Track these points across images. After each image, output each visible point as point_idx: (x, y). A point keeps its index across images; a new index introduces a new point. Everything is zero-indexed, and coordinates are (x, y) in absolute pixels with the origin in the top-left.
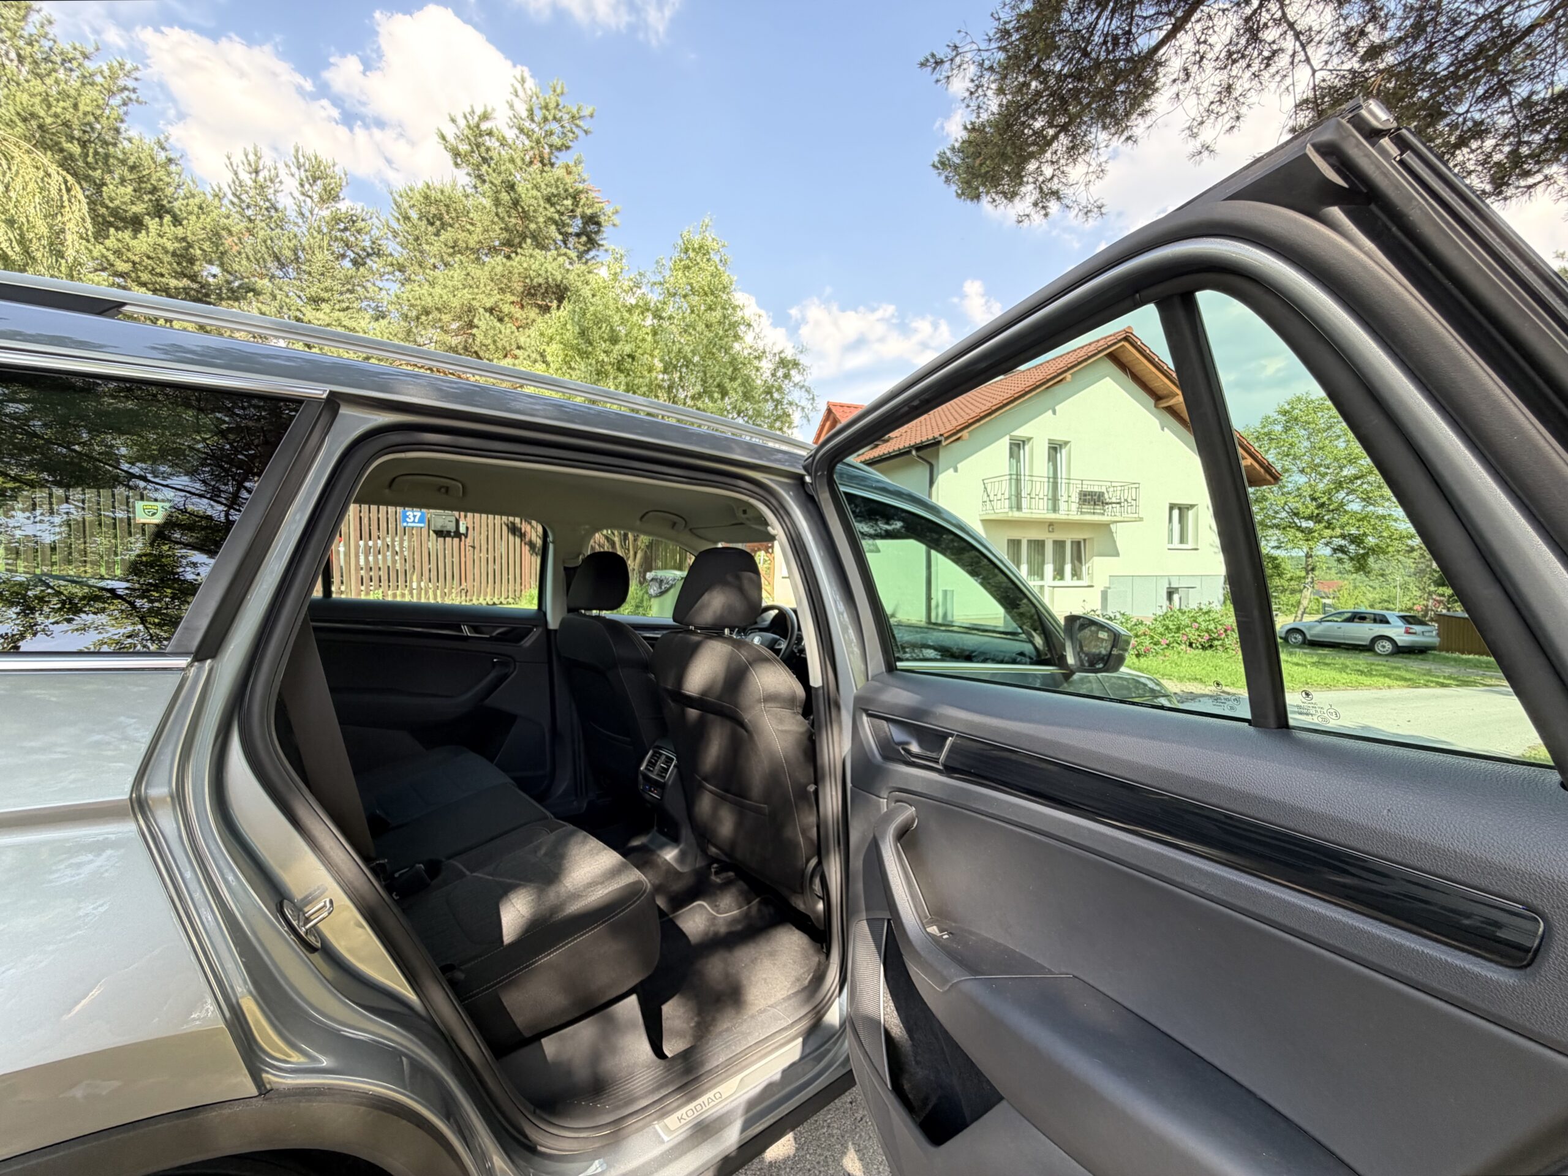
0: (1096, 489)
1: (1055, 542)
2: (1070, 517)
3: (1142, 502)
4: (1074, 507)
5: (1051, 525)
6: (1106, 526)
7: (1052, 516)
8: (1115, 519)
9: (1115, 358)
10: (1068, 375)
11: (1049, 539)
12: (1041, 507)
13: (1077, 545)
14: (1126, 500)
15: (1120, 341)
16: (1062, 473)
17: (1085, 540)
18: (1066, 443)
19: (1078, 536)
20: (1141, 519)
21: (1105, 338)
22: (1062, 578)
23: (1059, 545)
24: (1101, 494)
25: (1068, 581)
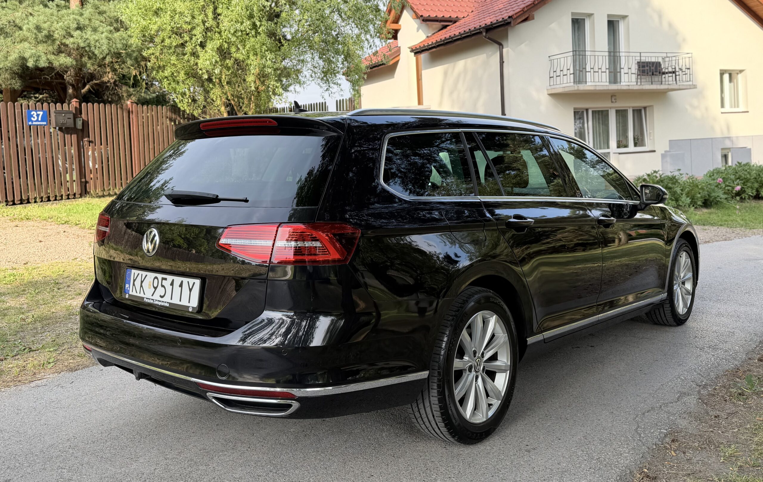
0: (653, 60)
1: (617, 112)
2: (631, 88)
3: (695, 71)
4: (634, 77)
5: (613, 96)
7: (614, 87)
8: (671, 87)
11: (612, 108)
12: (604, 80)
13: (638, 113)
14: (681, 69)
16: (623, 46)
17: (645, 108)
18: (624, 17)
19: (639, 104)
20: (694, 87)
22: (626, 145)
23: (621, 114)
24: (658, 64)
25: (631, 147)
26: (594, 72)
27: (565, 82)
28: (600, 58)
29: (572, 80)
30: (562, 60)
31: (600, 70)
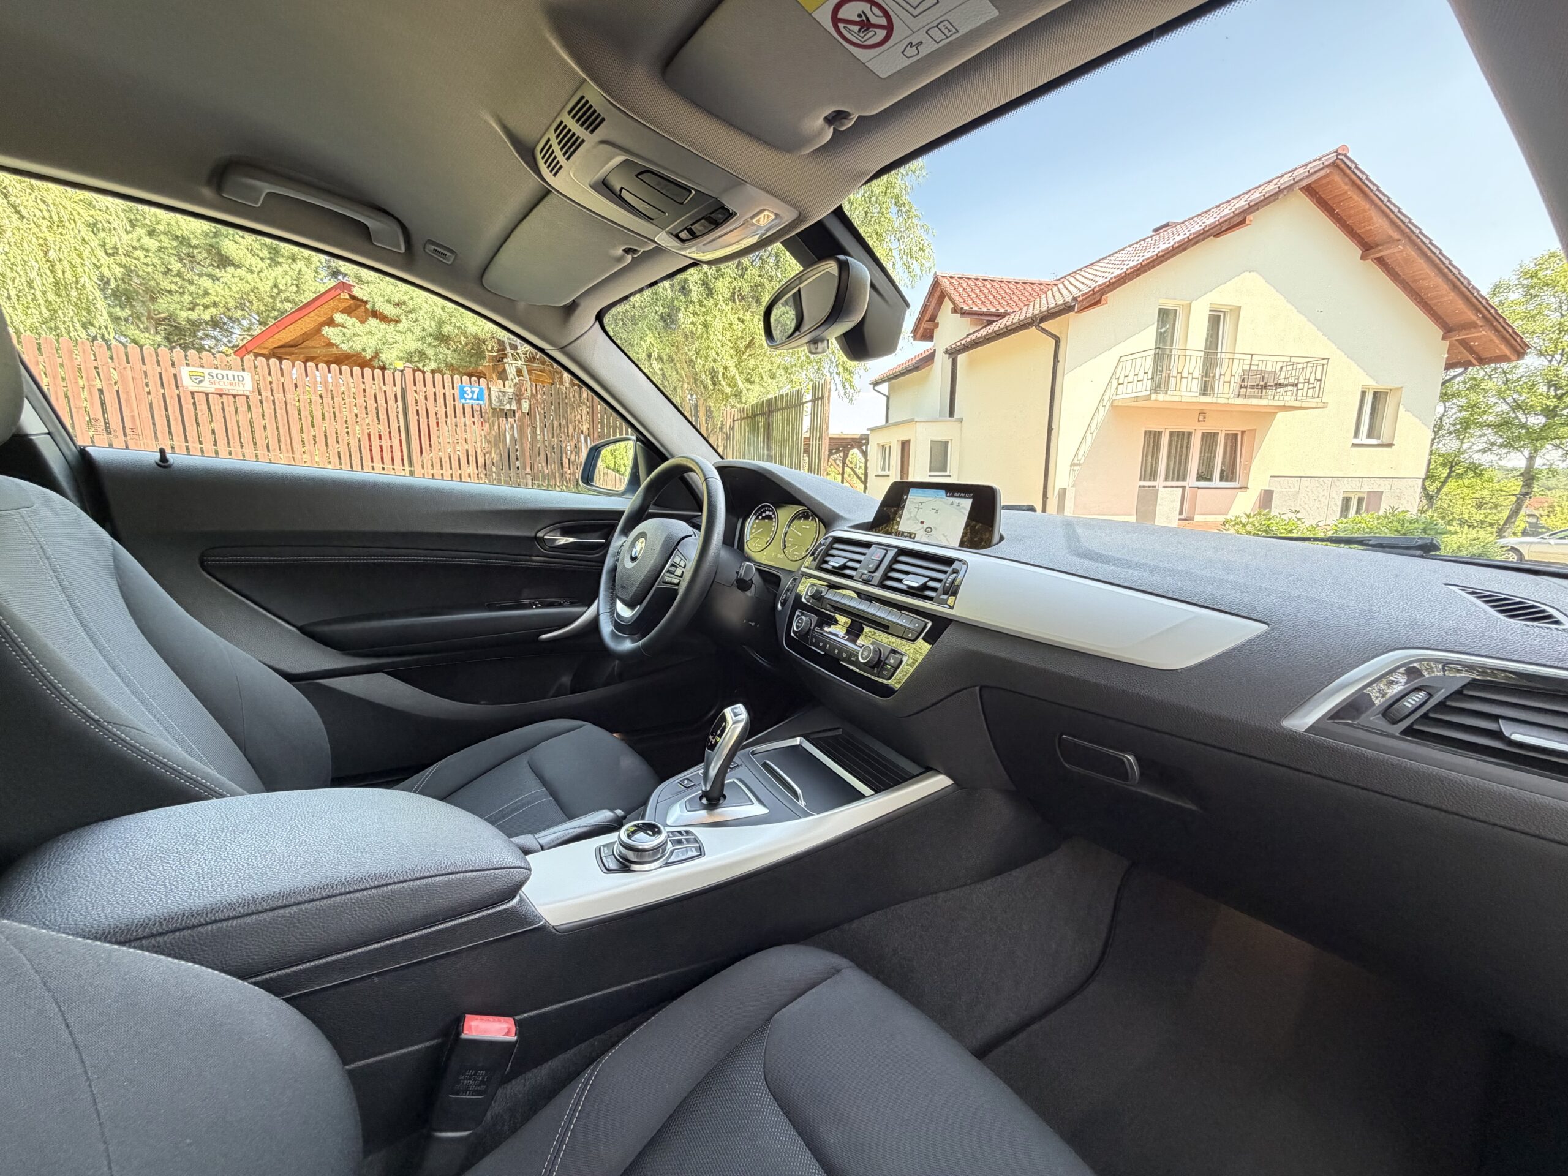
0: (1269, 368)
1: (1205, 436)
2: (1227, 402)
3: (1328, 384)
4: (1235, 388)
7: (1204, 400)
8: (1287, 404)
9: (1310, 191)
10: (1250, 217)
11: (1198, 430)
12: (1193, 389)
13: (1233, 439)
14: (1307, 381)
15: (1327, 166)
16: (1226, 346)
17: (1243, 432)
18: (1234, 311)
19: (1235, 427)
20: (1325, 405)
21: (1307, 165)
22: (1210, 480)
23: (1209, 439)
25: (1216, 482)
26: (1182, 377)
27: (1139, 389)
28: (1193, 359)
29: (1149, 388)
30: (1139, 361)
31: (1190, 376)
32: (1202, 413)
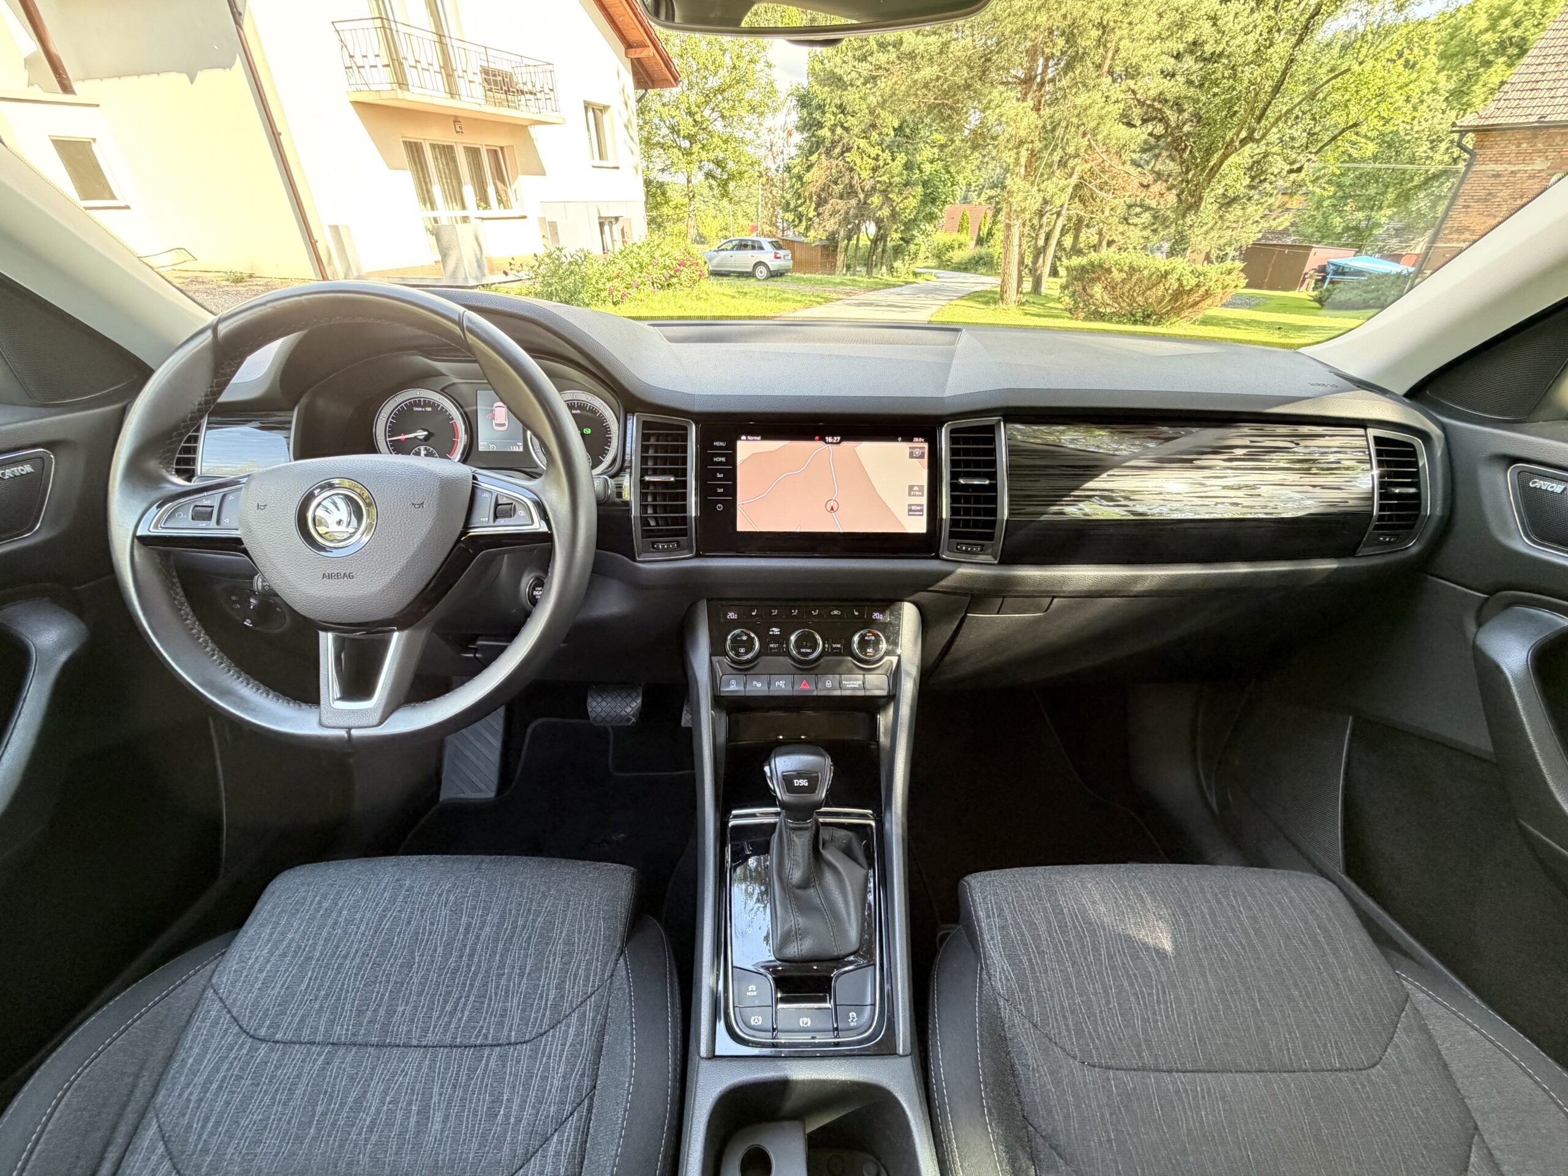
0: (503, 67)
1: (468, 151)
2: (478, 109)
3: (560, 94)
4: (479, 91)
6: (520, 129)
7: (453, 104)
8: (533, 118)
11: (460, 143)
12: (438, 87)
13: (495, 156)
14: (541, 90)
16: (450, 28)
17: (502, 148)
19: (493, 141)
20: (565, 122)
22: (490, 207)
23: (473, 153)
24: (510, 76)
25: (496, 210)
26: (423, 69)
27: (377, 79)
28: (426, 43)
30: (360, 33)
31: (430, 68)
32: (456, 120)
